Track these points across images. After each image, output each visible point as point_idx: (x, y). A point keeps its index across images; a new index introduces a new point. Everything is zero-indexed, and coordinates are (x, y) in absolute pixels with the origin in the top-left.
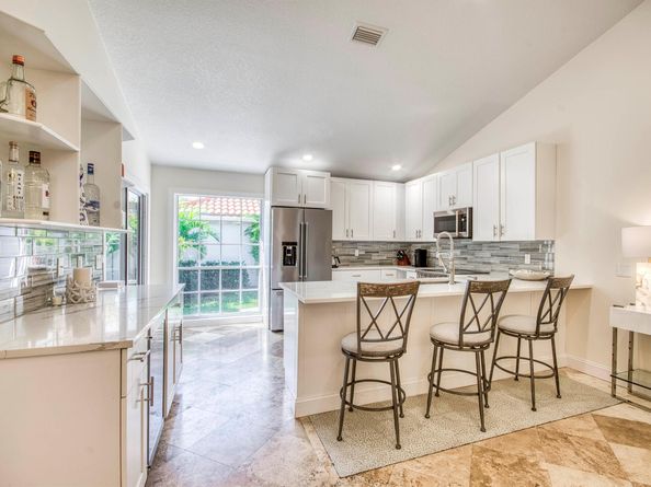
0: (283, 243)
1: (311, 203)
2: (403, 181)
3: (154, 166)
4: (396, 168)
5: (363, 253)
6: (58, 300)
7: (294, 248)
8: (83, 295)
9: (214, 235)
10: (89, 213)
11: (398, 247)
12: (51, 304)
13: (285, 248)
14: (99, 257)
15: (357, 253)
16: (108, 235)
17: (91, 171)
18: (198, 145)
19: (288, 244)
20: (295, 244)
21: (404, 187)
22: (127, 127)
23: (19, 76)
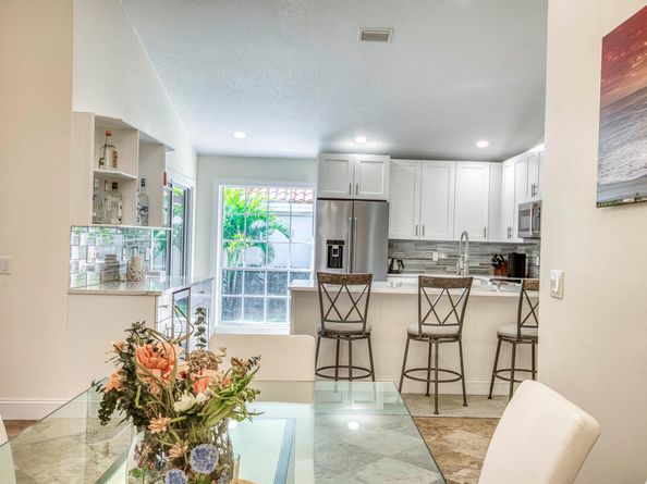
0: (328, 242)
1: (364, 194)
2: (500, 160)
3: (200, 156)
4: (482, 144)
5: (443, 256)
6: (122, 278)
7: (341, 248)
8: (137, 275)
9: (284, 231)
10: (142, 216)
11: (498, 250)
12: (118, 280)
13: (330, 248)
14: (148, 249)
15: (435, 257)
16: (156, 232)
17: (143, 185)
18: (240, 135)
19: (335, 242)
20: (343, 242)
21: (502, 167)
22: (169, 145)
23: (109, 143)
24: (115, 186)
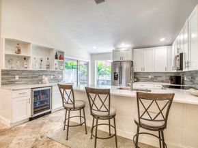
4: (162, 40)
5: (153, 77)
15: (150, 77)
23: (18, 47)
24: (25, 59)
